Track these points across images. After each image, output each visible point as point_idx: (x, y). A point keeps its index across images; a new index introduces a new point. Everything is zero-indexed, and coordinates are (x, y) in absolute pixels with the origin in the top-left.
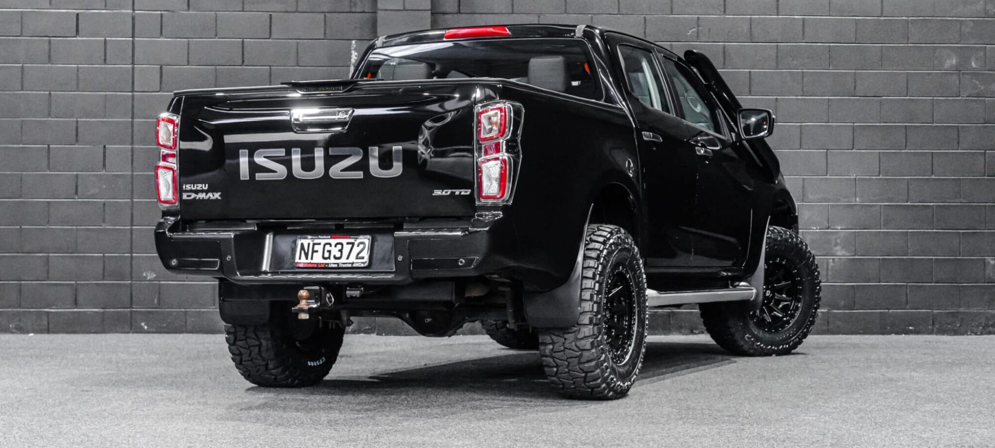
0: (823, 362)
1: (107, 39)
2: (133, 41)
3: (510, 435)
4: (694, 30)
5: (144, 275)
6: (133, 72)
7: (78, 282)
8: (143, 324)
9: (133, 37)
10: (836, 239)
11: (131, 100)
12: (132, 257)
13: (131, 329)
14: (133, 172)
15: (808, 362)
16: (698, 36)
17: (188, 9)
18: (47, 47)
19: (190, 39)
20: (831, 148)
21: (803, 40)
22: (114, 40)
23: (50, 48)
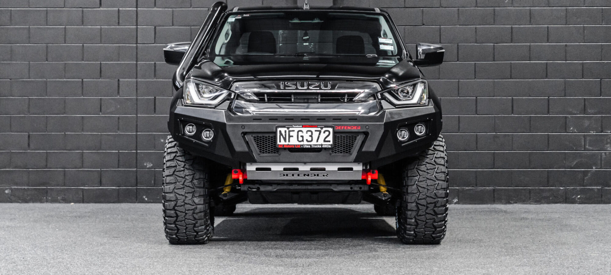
0: (600, 220)
1: (120, 9)
2: (137, 11)
3: (396, 264)
5: (145, 164)
6: (137, 31)
7: (102, 169)
8: (144, 197)
9: (137, 7)
11: (135, 49)
12: (137, 153)
13: (137, 200)
14: (137, 96)
15: (590, 221)
16: (512, 3)
18: (81, 15)
19: (174, 9)
20: (604, 77)
21: (584, 4)
22: (124, 10)
23: (83, 16)
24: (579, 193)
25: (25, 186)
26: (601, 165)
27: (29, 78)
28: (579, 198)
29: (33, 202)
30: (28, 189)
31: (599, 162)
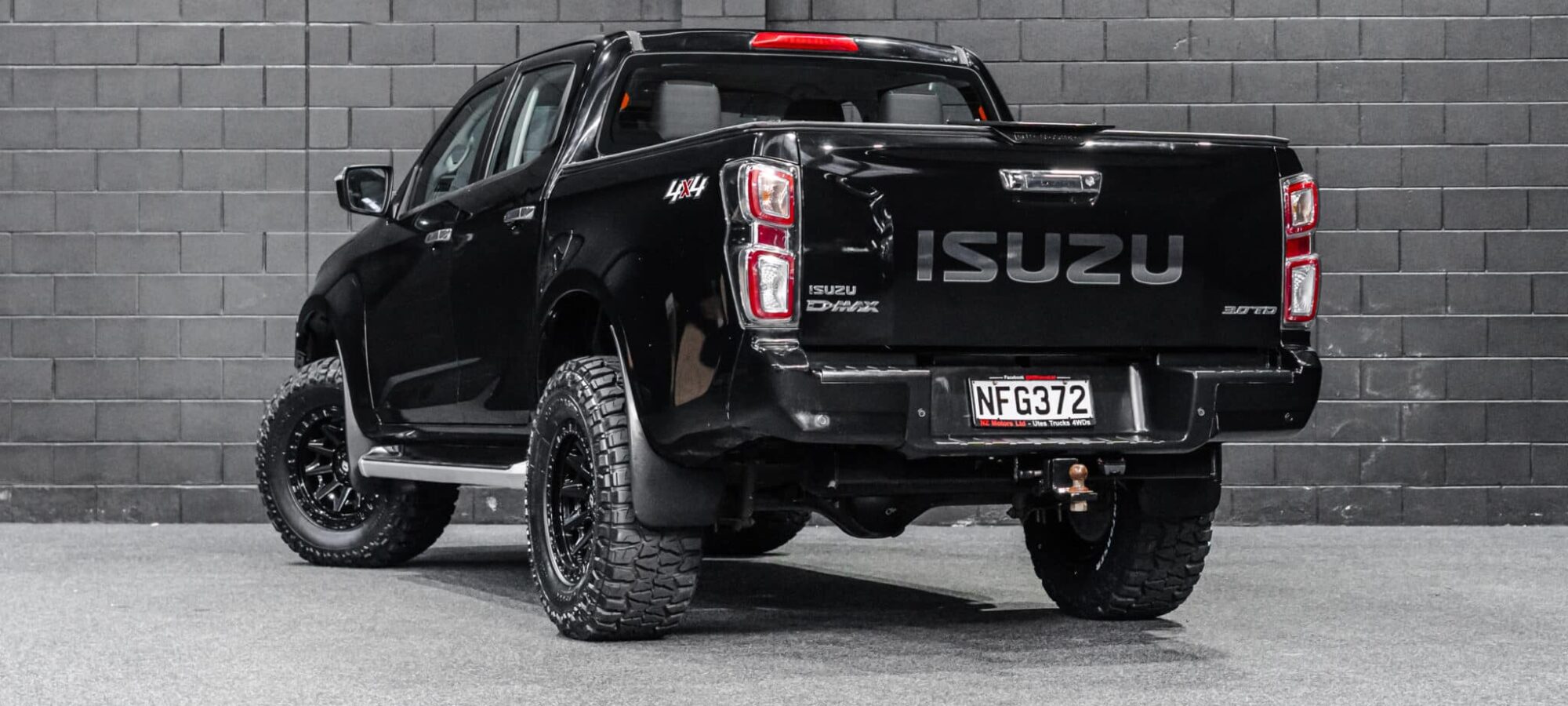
1: (268, 67)
2: (307, 71)
4: (1184, 41)
6: (307, 118)
7: (226, 444)
9: (307, 63)
10: (1414, 373)
11: (304, 161)
14: (308, 272)
16: (1190, 51)
17: (391, 20)
18: (177, 81)
19: (394, 67)
20: (1406, 227)
21: (1360, 54)
22: (278, 69)
23: (180, 83)
24: (1349, 498)
25: (44, 483)
26: (1400, 434)
27: (55, 230)
28: (1348, 513)
29: (64, 521)
30: (52, 489)
31: (1396, 426)
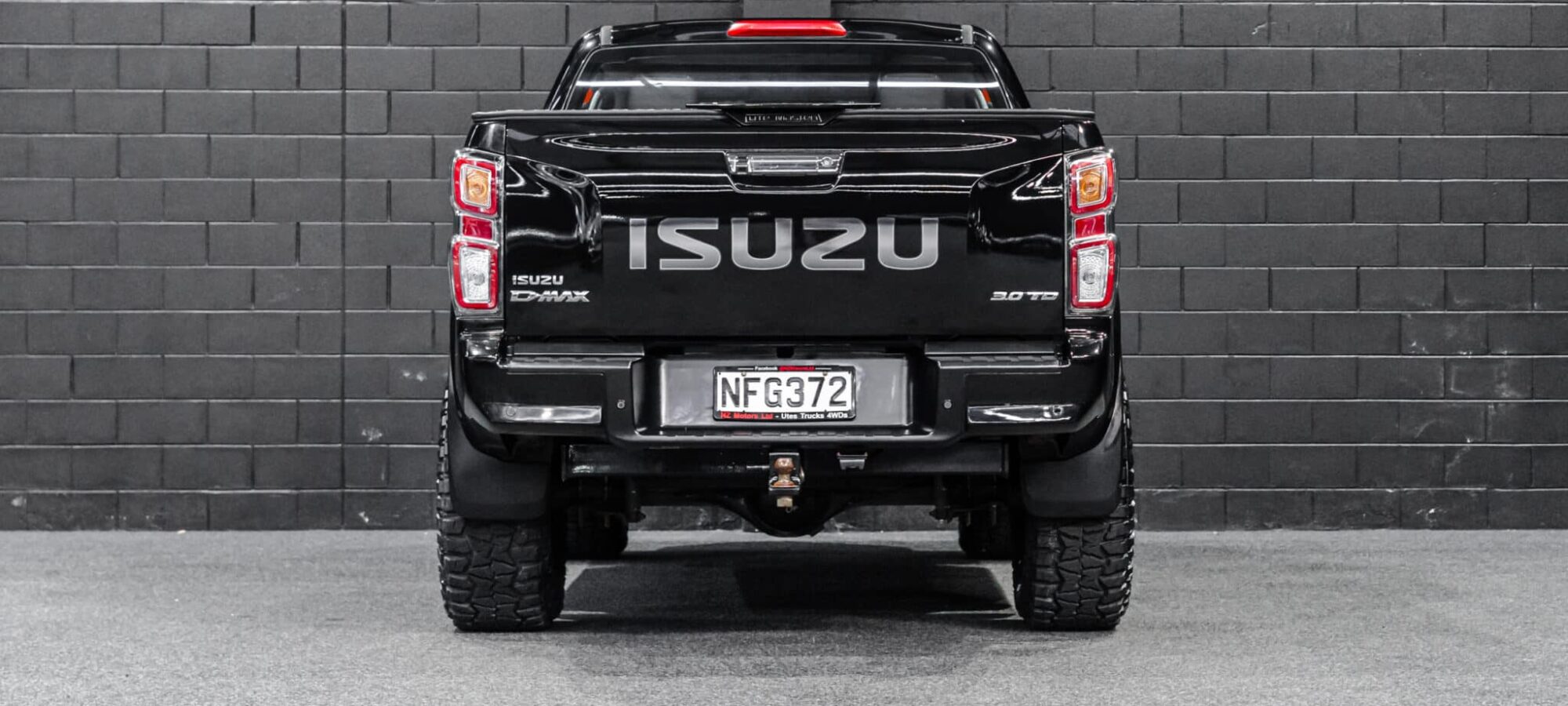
1: (302, 47)
2: (343, 51)
4: (1263, 26)
5: (364, 433)
6: (344, 102)
7: (256, 446)
8: (362, 514)
9: (343, 44)
10: (1500, 371)
11: (340, 148)
12: (343, 404)
13: (342, 523)
14: (344, 265)
16: (1269, 38)
18: (204, 62)
19: (436, 48)
20: (1491, 220)
21: (1444, 40)
22: (312, 50)
23: (208, 65)
24: (1433, 501)
25: (62, 488)
26: (1486, 435)
27: (74, 220)
28: (1432, 516)
29: (83, 528)
30: (71, 495)
31: (1481, 427)
